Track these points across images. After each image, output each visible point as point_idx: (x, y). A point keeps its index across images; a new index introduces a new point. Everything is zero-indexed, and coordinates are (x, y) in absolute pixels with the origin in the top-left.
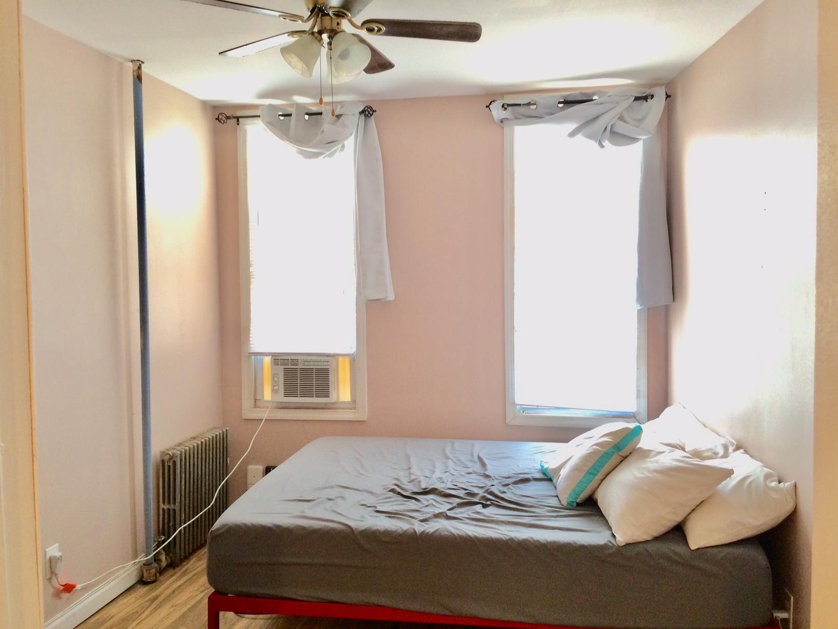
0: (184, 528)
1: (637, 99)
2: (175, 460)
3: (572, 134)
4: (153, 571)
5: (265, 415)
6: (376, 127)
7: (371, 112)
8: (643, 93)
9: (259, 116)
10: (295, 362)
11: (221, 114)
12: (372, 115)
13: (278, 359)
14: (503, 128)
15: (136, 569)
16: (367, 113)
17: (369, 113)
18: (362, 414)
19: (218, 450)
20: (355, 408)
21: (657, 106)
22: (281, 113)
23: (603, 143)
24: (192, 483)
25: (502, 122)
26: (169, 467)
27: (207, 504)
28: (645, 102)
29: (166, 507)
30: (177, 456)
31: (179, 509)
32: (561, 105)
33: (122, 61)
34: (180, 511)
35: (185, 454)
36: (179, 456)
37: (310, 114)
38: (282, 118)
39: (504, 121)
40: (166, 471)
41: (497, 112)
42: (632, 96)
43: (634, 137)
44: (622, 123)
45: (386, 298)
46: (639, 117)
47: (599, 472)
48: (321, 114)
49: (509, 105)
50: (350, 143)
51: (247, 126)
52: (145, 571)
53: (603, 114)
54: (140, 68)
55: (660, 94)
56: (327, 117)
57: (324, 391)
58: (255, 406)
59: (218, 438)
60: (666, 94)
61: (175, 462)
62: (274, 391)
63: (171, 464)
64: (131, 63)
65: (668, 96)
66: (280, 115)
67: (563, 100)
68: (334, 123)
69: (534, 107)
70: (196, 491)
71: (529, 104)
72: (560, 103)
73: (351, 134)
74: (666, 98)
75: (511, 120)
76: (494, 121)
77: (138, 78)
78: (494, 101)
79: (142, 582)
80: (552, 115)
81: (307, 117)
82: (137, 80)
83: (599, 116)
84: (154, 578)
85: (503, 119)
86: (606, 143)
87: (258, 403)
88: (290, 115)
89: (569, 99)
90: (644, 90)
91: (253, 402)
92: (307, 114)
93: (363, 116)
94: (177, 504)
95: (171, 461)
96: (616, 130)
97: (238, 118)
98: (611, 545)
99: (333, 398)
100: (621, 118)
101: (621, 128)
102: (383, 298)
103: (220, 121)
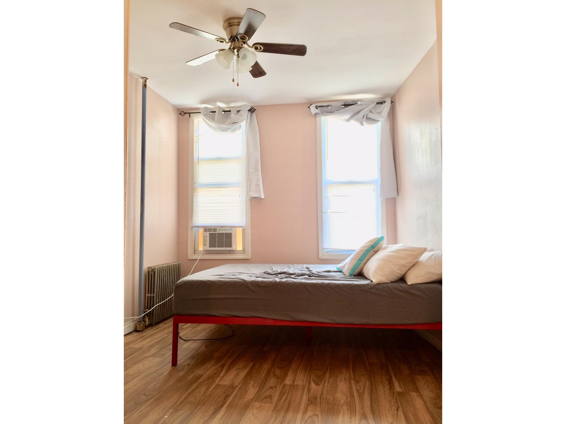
0: (158, 305)
1: (378, 103)
2: (155, 271)
3: (348, 120)
4: (142, 325)
5: (199, 257)
6: (256, 117)
7: (254, 110)
8: (381, 101)
9: (200, 112)
10: (215, 230)
11: (182, 111)
12: (254, 112)
13: (206, 229)
14: (316, 118)
15: (133, 324)
16: (252, 111)
17: (253, 110)
18: (248, 256)
19: (176, 272)
20: (244, 253)
21: (387, 107)
22: (211, 111)
23: (363, 123)
24: (162, 285)
25: (315, 115)
26: (152, 274)
27: (169, 296)
28: (381, 105)
29: (149, 295)
30: (156, 269)
31: (156, 296)
32: (343, 107)
33: (138, 77)
34: (157, 297)
35: (160, 269)
36: (157, 270)
37: (224, 111)
38: (211, 113)
39: (317, 115)
40: (150, 277)
41: (313, 110)
42: (375, 102)
43: (377, 119)
44: (371, 113)
45: (260, 197)
46: (379, 111)
47: (364, 259)
48: (230, 111)
49: (319, 107)
50: (243, 124)
51: (194, 118)
52: (138, 325)
53: (362, 110)
54: (146, 81)
55: (388, 101)
56: (233, 112)
57: (229, 244)
58: (194, 253)
59: (176, 266)
60: (391, 101)
61: (154, 272)
62: (205, 245)
63: (153, 273)
64: (142, 79)
65: (392, 102)
66: (210, 112)
67: (344, 104)
68: (237, 114)
69: (330, 107)
70: (164, 289)
71: (328, 106)
72: (342, 105)
73: (244, 120)
74: (391, 103)
75: (320, 114)
76: (312, 114)
77: (145, 86)
78: (311, 105)
79: (136, 331)
80: (339, 110)
81: (223, 113)
82: (144, 86)
83: (360, 111)
84: (142, 329)
85: (316, 113)
86: (365, 123)
87: (196, 252)
88: (215, 112)
89: (347, 103)
90: (381, 100)
91: (193, 251)
92: (223, 111)
93: (250, 112)
94: (155, 293)
95: (153, 272)
96: (369, 116)
97: (189, 113)
98: (370, 284)
99: (233, 248)
100: (371, 112)
101: (371, 116)
102: (259, 197)
103: (181, 115)
